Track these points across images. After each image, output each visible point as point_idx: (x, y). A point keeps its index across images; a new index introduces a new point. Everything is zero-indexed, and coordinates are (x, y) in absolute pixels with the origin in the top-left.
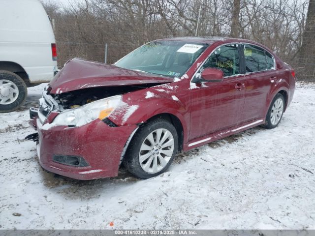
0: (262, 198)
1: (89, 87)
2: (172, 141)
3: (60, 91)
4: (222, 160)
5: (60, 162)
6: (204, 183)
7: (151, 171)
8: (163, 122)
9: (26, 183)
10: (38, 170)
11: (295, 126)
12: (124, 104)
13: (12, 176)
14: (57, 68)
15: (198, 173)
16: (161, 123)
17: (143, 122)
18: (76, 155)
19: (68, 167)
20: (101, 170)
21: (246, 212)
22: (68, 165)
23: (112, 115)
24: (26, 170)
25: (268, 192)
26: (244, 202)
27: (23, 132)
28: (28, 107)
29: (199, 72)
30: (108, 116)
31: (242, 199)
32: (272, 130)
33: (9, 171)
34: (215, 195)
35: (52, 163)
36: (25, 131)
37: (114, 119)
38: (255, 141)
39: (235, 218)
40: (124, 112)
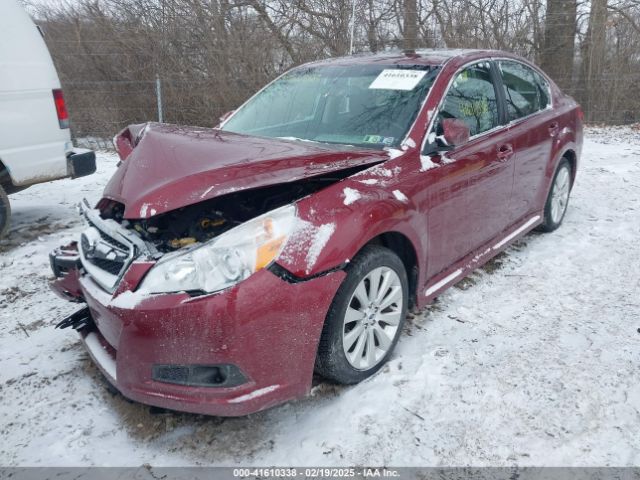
0: (614, 392)
1: (219, 193)
2: (397, 289)
3: (149, 211)
4: (492, 314)
5: (174, 381)
6: (484, 375)
7: (364, 364)
8: (382, 253)
9: (85, 438)
10: (100, 399)
11: (593, 219)
12: (305, 224)
13: (43, 423)
14: (71, 145)
15: (460, 353)
16: (377, 255)
17: (348, 261)
18: (218, 361)
19: (197, 390)
20: (277, 386)
21: (599, 430)
22: (196, 387)
23: (283, 254)
24: (72, 402)
25: (619, 375)
26: (584, 406)
27: (26, 304)
28: (14, 241)
29: (433, 131)
30: (276, 257)
31: (578, 401)
32: (555, 233)
33: (31, 412)
34: (517, 398)
35: (153, 385)
36: (29, 302)
37: (290, 262)
38: (535, 263)
39: (585, 450)
40: (308, 244)
